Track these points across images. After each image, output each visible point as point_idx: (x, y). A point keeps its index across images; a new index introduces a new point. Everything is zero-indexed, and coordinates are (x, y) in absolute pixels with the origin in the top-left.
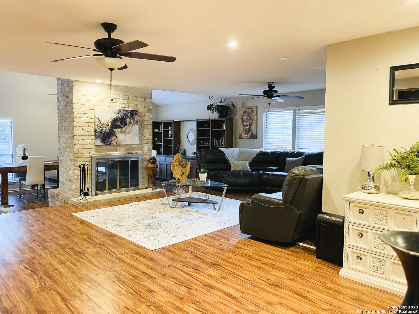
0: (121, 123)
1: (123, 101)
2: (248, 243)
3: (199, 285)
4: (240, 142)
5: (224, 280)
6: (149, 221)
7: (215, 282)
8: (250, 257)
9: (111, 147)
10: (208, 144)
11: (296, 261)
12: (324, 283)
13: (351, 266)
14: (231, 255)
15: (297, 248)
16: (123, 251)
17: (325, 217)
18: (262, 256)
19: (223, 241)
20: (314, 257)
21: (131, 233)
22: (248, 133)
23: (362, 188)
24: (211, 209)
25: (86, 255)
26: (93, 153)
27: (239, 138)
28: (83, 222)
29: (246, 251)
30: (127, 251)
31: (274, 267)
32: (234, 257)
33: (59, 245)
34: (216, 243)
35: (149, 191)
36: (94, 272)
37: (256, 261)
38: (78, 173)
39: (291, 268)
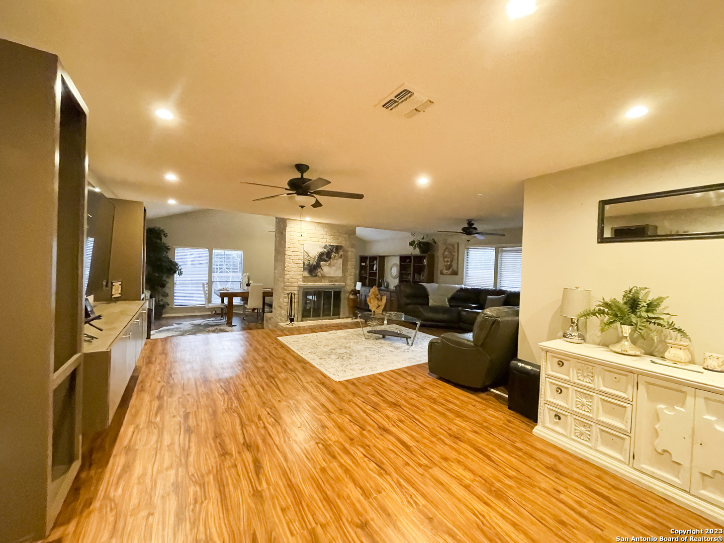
0: (327, 257)
1: (329, 237)
2: (435, 384)
3: (373, 427)
4: (441, 277)
5: (400, 424)
6: (343, 351)
7: (391, 425)
8: (435, 401)
9: (317, 278)
10: (410, 279)
11: (485, 410)
12: (514, 442)
13: (548, 425)
14: (414, 396)
15: (487, 395)
16: (309, 379)
17: (520, 364)
18: (447, 400)
19: (410, 379)
20: (505, 408)
21: (322, 361)
22: (450, 269)
23: (564, 336)
24: (405, 343)
25: (276, 380)
26: (301, 283)
27: (439, 272)
28: (283, 346)
29: (432, 393)
30: (313, 380)
31: (458, 415)
32: (418, 398)
33: (256, 367)
34: (402, 381)
35: (349, 320)
36: (277, 398)
37: (439, 406)
38: (287, 300)
39: (477, 418)
